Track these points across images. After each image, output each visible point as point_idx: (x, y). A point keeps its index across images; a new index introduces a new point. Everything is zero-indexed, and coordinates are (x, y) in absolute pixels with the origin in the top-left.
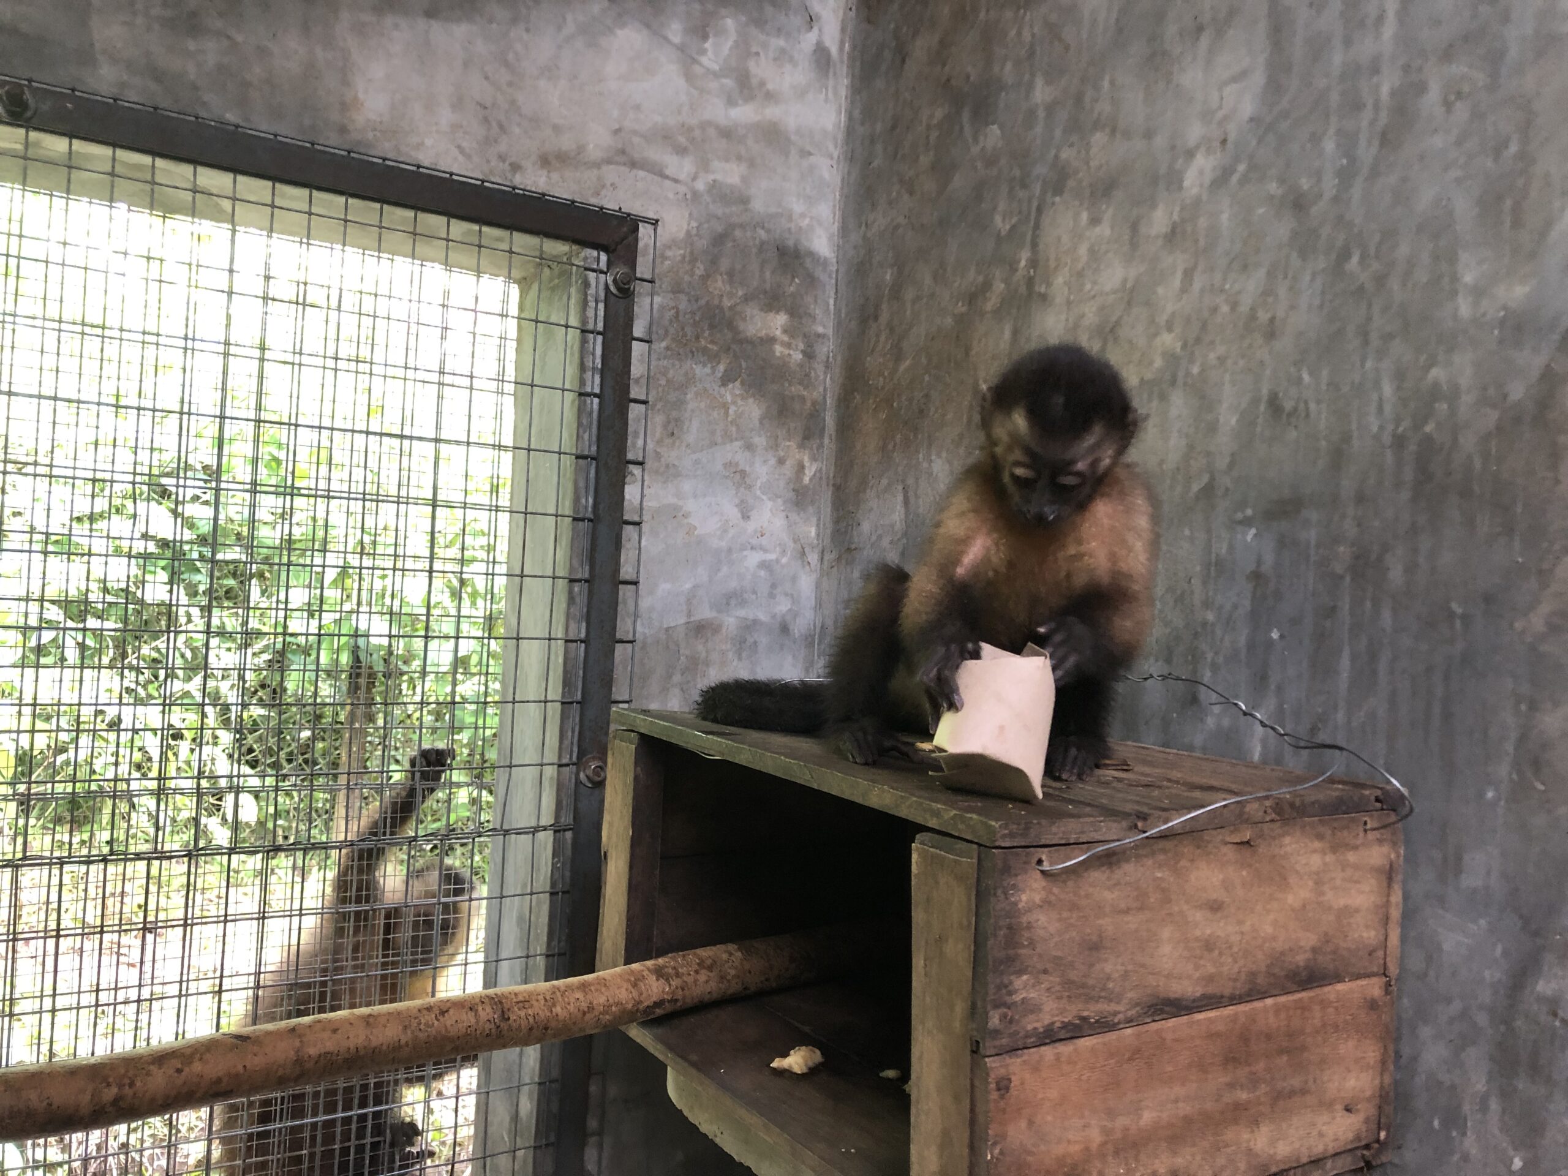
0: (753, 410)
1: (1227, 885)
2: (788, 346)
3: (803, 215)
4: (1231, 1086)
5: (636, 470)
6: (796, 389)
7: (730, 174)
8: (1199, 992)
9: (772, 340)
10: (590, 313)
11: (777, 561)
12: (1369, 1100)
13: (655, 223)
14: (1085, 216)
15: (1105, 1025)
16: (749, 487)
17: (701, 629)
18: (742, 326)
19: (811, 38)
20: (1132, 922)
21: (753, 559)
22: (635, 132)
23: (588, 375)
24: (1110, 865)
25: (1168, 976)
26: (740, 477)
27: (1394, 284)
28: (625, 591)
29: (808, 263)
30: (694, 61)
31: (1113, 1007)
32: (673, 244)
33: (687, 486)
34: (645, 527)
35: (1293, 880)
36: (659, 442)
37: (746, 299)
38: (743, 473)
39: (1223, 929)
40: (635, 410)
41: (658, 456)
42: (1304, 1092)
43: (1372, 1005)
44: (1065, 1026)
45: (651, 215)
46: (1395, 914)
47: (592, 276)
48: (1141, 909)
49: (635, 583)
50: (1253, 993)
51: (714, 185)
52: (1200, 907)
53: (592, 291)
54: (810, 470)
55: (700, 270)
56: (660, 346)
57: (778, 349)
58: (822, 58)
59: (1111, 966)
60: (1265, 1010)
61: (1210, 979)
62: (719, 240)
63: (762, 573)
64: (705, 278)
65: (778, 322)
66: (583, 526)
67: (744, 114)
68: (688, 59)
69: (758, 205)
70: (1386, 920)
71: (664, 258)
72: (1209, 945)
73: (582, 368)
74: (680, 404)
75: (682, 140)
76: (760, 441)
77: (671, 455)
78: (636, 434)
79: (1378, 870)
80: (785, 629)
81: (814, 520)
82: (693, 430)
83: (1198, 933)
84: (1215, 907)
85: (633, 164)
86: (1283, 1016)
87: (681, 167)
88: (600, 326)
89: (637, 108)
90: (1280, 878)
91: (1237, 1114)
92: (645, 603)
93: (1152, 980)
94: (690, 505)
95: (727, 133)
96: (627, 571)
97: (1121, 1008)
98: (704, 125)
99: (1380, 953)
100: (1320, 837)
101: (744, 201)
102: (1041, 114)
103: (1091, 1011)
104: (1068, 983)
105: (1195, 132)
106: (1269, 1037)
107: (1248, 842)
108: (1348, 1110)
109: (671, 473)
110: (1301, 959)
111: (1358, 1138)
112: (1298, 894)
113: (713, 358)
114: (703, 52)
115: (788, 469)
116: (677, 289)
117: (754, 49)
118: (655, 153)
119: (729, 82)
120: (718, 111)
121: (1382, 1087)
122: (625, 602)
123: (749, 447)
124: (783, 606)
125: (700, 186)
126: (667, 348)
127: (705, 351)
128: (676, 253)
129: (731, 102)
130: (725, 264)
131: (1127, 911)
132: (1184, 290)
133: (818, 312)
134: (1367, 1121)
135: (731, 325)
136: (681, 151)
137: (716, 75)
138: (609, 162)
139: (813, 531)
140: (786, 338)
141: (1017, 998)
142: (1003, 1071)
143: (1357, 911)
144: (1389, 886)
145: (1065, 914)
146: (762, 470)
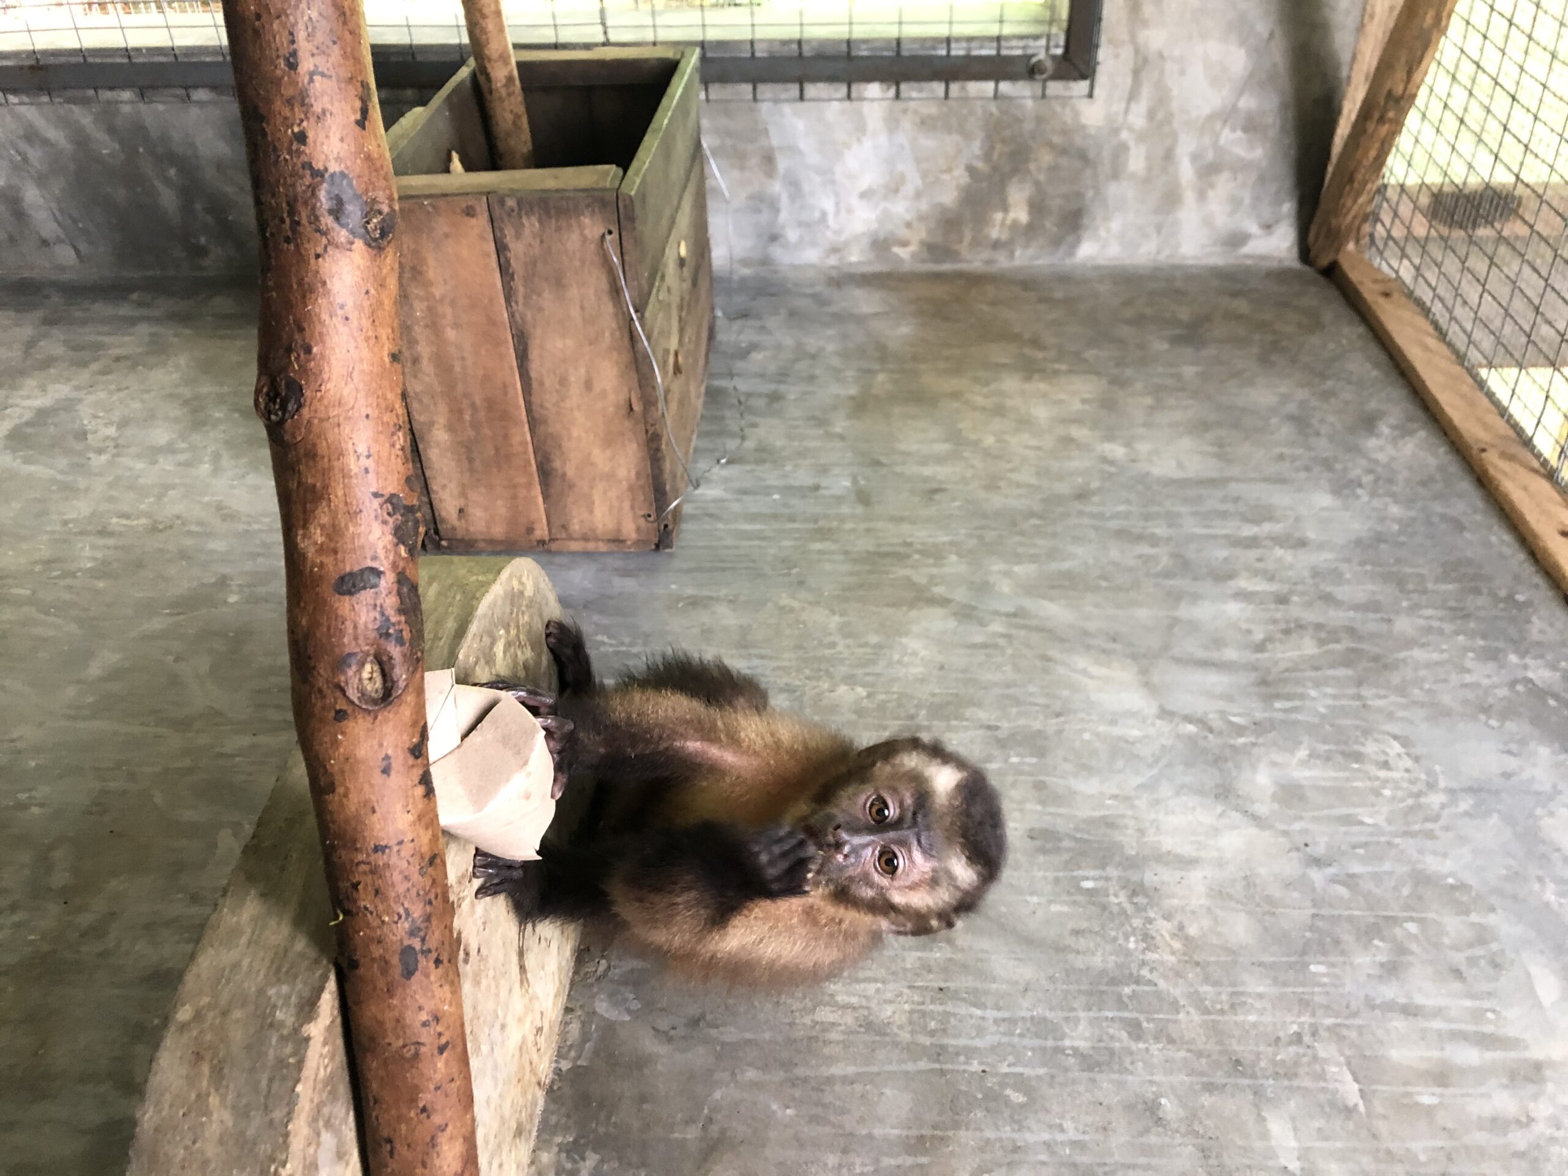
0: (948, 197)
1: (603, 393)
2: (1003, 224)
3: (1108, 230)
4: (473, 406)
5: (892, 92)
6: (968, 235)
7: (1136, 161)
8: (533, 374)
9: (1005, 209)
10: (1014, 43)
11: (828, 227)
12: (467, 530)
13: (1090, 95)
14: (1087, 396)
15: (509, 295)
16: (885, 198)
17: (769, 160)
18: (1015, 180)
19: (1253, 228)
20: (575, 312)
21: (828, 204)
22: (1162, 72)
23: (964, 45)
24: (611, 291)
25: (542, 347)
26: (893, 189)
27: (1018, 538)
28: (794, 89)
29: (1070, 239)
30: (1225, 122)
31: (521, 300)
32: (1077, 114)
33: (883, 139)
34: (847, 104)
35: (608, 453)
36: (916, 112)
37: (1037, 183)
38: (896, 191)
39: (575, 390)
40: (938, 88)
41: (905, 111)
42: (472, 471)
43: (530, 530)
44: (508, 261)
45: (1097, 92)
46: (591, 546)
47: (1043, 42)
48: (584, 320)
49: (802, 98)
50: (534, 422)
51: (1123, 148)
52: (588, 372)
53: (1031, 43)
54: (903, 253)
55: (1057, 139)
56: (993, 108)
57: (998, 216)
58: (1236, 240)
59: (547, 299)
60: (524, 434)
61: (542, 384)
62: (1083, 156)
63: (817, 214)
64: (1051, 146)
65: (1020, 214)
66: (844, 48)
67: (1186, 171)
68: (1226, 115)
69: (1113, 190)
70: (585, 538)
71: (1064, 106)
72: (563, 381)
73: (970, 39)
74: (949, 130)
75: (1160, 116)
76: (924, 206)
77: (907, 124)
78: (920, 91)
79: (619, 531)
80: (774, 238)
81: (862, 259)
82: (928, 143)
83: (571, 370)
84: (588, 385)
85: (1136, 73)
86: (521, 449)
87: (1138, 118)
88: (1004, 52)
89: (1182, 72)
90: (609, 441)
91: (456, 412)
92: (787, 109)
93: (538, 332)
94: (868, 143)
95: (1169, 156)
96: (811, 90)
97: (521, 307)
98: (1174, 136)
99: (564, 535)
100: (638, 475)
101: (1115, 175)
102: (1173, 370)
103: (519, 285)
104: (534, 263)
105: (1143, 448)
106: (506, 436)
107: (631, 409)
108: (461, 511)
109: (892, 123)
110: (557, 464)
111: (443, 521)
112: (600, 457)
113: (987, 157)
114: (1233, 130)
115: (903, 233)
116: (1039, 120)
117: (1240, 177)
118: (1146, 92)
119: (1210, 156)
120: (1186, 146)
121: (476, 541)
122: (786, 90)
123: (918, 195)
124: (792, 235)
125: (1124, 135)
126: (991, 114)
127: (992, 148)
128: (1068, 117)
129: (1195, 157)
130: (1064, 161)
131: (582, 308)
132: (1027, 447)
133: (1031, 251)
134: (454, 528)
135: (1015, 171)
136: (1151, 115)
137: (1215, 144)
138: (1137, 51)
139: (854, 259)
140: (1008, 222)
141: (524, 220)
142: (478, 209)
143: (591, 512)
144: (609, 541)
145: (578, 255)
146: (901, 208)
